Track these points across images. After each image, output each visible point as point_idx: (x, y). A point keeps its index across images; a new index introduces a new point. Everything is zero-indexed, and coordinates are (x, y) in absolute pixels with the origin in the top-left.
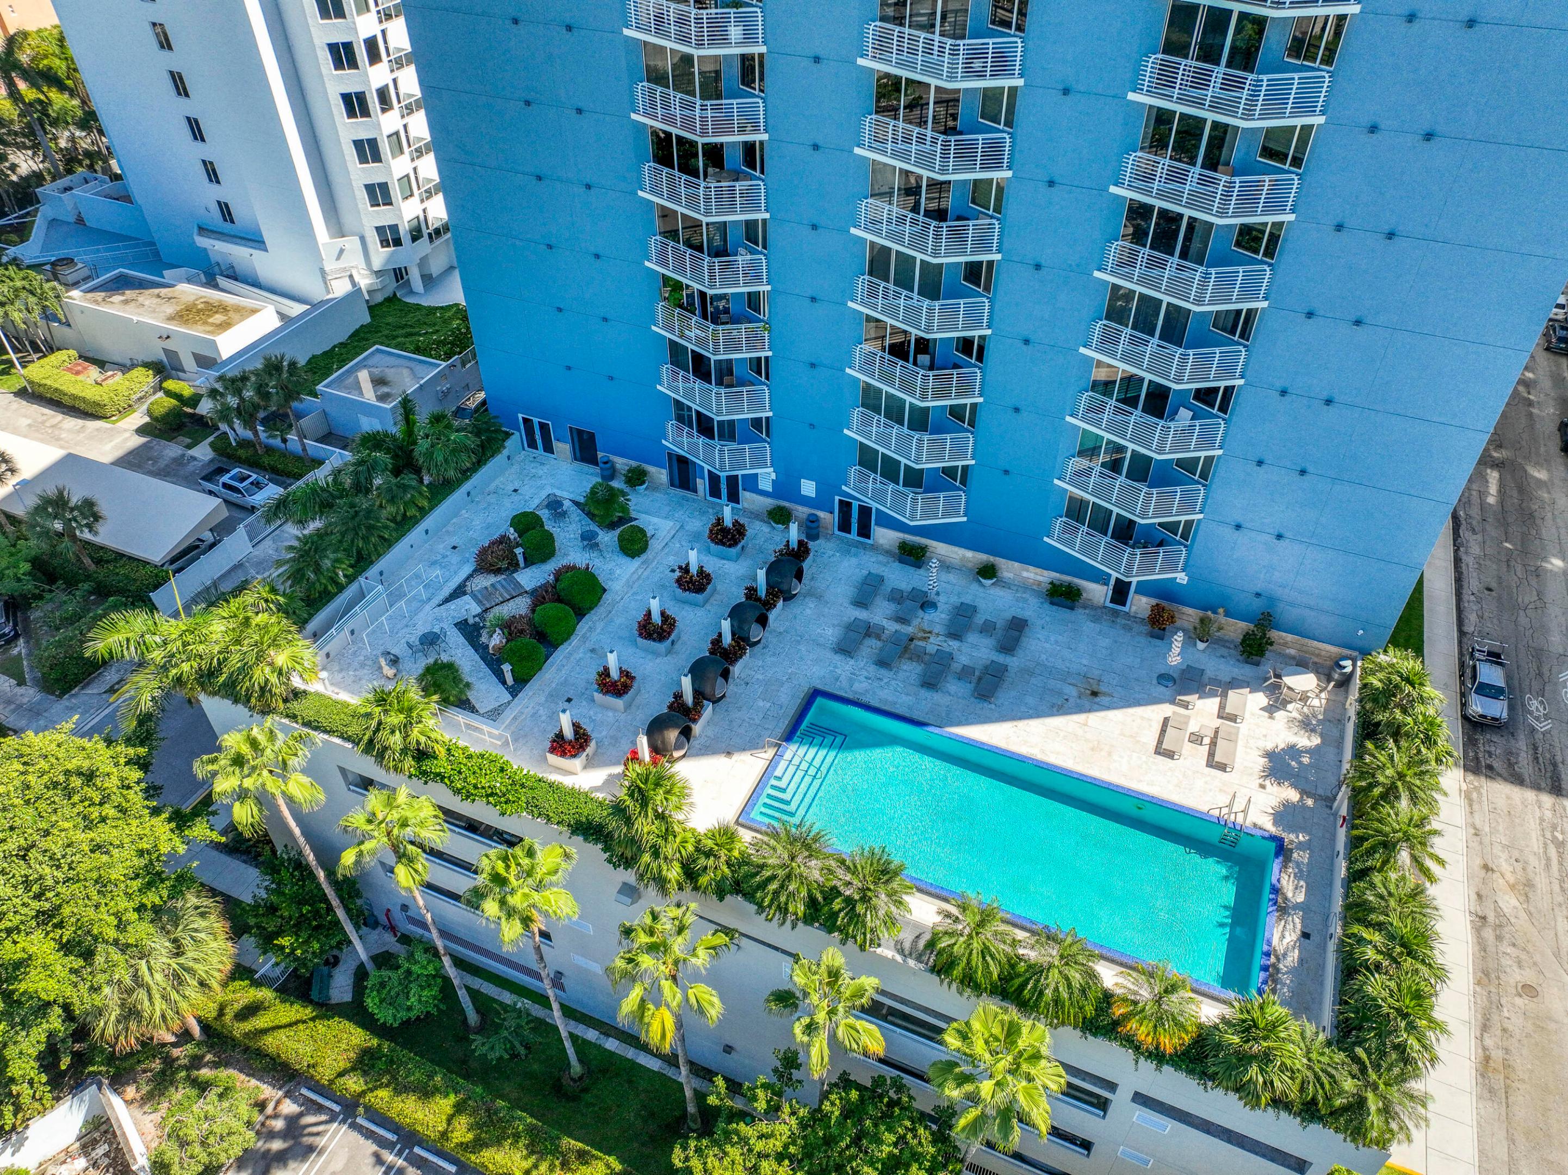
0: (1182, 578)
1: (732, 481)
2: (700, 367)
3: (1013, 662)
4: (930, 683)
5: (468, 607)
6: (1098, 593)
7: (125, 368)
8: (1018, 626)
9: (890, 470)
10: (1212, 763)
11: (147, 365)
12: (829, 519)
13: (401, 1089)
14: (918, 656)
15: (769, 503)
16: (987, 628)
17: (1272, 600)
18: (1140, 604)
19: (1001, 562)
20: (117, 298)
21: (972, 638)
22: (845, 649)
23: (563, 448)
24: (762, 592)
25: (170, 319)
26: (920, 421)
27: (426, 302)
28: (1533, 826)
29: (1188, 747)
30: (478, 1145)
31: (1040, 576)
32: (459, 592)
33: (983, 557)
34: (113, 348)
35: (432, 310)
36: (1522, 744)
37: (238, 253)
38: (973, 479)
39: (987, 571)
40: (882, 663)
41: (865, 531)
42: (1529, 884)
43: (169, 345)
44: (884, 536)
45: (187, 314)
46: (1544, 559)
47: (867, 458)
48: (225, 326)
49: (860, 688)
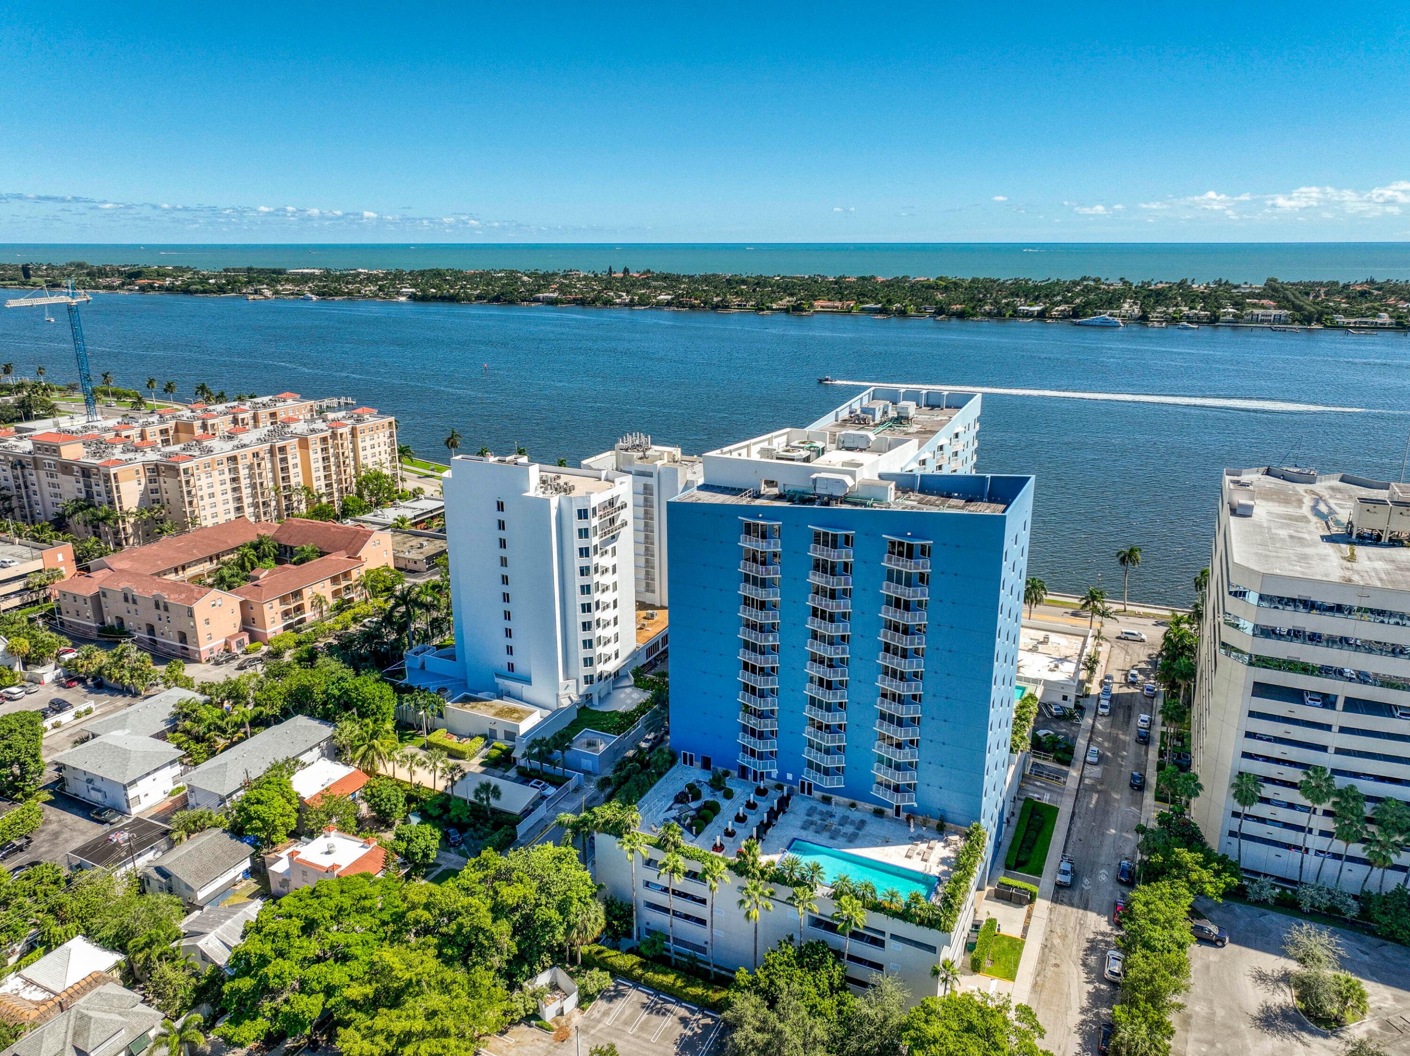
0: (916, 805)
1: (762, 774)
2: (753, 732)
3: (861, 833)
4: (832, 838)
5: (674, 813)
6: (890, 812)
7: (472, 737)
8: (863, 823)
9: (818, 768)
10: (923, 860)
11: (481, 736)
12: (797, 788)
13: (656, 972)
14: (829, 830)
15: (776, 783)
16: (852, 823)
17: (944, 811)
18: (903, 815)
19: (857, 802)
20: (467, 706)
21: (847, 826)
22: (804, 828)
23: (698, 764)
24: (776, 808)
25: (495, 715)
26: (828, 751)
27: (601, 709)
28: (1073, 919)
29: (915, 856)
30: (685, 987)
31: (870, 807)
32: (670, 809)
33: (851, 801)
34: (463, 728)
35: (604, 713)
36: (1077, 894)
37: (515, 686)
38: (846, 771)
39: (853, 805)
40: (817, 832)
41: (810, 793)
42: (1066, 936)
43: (493, 727)
44: (817, 794)
45: (500, 713)
46: (1108, 829)
47: (810, 764)
48: (520, 719)
49: (809, 838)
